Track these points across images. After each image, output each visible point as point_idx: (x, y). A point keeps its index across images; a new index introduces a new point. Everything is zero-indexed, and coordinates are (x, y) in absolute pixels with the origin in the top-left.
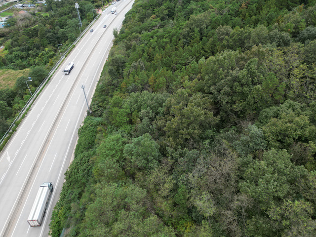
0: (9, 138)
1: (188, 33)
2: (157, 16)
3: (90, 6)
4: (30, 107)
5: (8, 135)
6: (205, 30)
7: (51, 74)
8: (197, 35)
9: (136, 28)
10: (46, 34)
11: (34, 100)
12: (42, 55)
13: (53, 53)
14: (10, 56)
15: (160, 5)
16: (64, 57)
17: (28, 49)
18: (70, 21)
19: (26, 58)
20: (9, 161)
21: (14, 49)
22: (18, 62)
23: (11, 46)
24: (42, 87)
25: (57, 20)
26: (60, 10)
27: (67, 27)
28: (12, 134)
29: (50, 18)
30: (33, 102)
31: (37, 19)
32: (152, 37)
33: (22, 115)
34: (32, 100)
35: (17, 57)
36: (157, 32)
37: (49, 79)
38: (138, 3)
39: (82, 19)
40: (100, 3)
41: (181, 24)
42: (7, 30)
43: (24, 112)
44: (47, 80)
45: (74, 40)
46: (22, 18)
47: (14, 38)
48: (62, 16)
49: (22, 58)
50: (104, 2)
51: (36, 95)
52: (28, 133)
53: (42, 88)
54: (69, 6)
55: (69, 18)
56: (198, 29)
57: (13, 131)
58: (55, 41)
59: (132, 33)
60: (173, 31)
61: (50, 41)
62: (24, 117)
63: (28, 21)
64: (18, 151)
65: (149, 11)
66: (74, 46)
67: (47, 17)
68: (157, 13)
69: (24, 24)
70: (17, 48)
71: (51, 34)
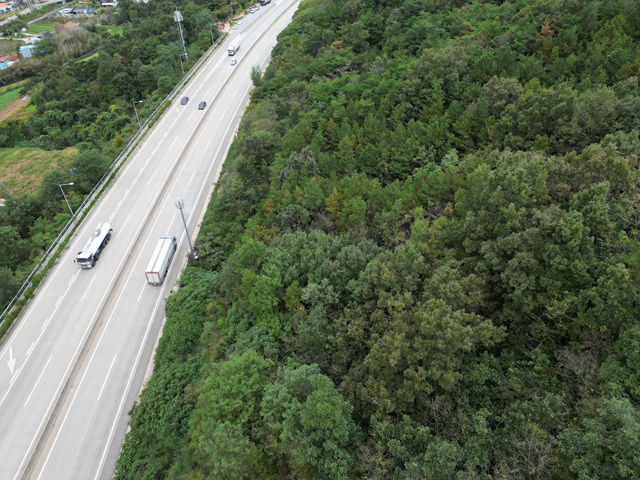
0: (16, 315)
1: (418, 90)
2: (347, 43)
3: (205, 17)
4: (67, 240)
5: (14, 308)
6: (457, 84)
7: (117, 166)
8: (438, 95)
9: (299, 69)
10: (112, 74)
11: (77, 225)
12: (103, 119)
13: (124, 116)
14: (37, 120)
15: (352, 17)
16: (147, 127)
17: (77, 106)
18: (162, 49)
19: (71, 124)
20: (12, 370)
21: (47, 104)
22: (53, 132)
23: (41, 97)
24: (95, 195)
25: (137, 44)
26: (145, 22)
27: (155, 61)
28: (23, 305)
29: (122, 40)
30: (74, 230)
31: (98, 40)
32: (335, 94)
33: (48, 259)
34: (72, 226)
35: (52, 121)
36: (347, 81)
37: (112, 177)
38: (305, 12)
39: (188, 43)
40: (227, 9)
41: (400, 66)
42: (38, 62)
43: (53, 253)
44: (108, 178)
45: (168, 90)
46: (69, 37)
47: (49, 81)
48: (148, 36)
49: (63, 124)
50: (235, 7)
51: (81, 213)
52: (58, 304)
53: (97, 198)
54: (163, 16)
55: (162, 41)
56: (441, 81)
57: (27, 298)
58: (131, 90)
59: (291, 79)
60: (383, 83)
61: (120, 90)
62: (52, 264)
63: (80, 44)
64: (33, 345)
65: (328, 31)
66: (169, 104)
67: (117, 36)
68: (346, 37)
69: (72, 50)
70: (54, 102)
71: (123, 74)
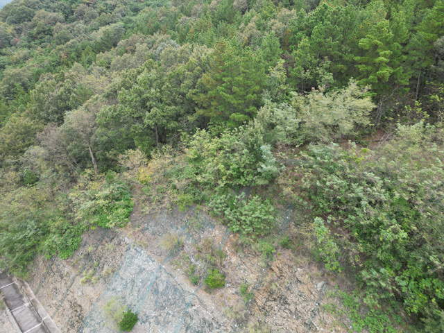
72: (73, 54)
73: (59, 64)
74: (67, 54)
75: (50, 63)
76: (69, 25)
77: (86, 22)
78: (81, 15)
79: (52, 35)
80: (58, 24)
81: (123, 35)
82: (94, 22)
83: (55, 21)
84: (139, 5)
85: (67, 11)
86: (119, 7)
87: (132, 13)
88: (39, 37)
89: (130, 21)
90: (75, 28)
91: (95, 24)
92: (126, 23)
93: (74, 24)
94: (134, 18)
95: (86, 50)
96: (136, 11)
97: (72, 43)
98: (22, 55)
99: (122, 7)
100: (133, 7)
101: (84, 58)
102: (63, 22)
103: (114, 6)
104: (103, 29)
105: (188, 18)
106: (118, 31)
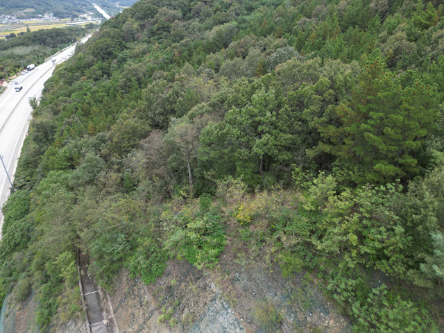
1: (126, 84)
2: (89, 78)
6: (143, 79)
8: (135, 84)
9: (62, 92)
38: (61, 68)
50: (9, 72)
56: (135, 78)
59: (58, 97)
60: (109, 85)
65: (77, 74)
68: (89, 75)
72: (186, 52)
73: (172, 62)
74: (180, 53)
75: (164, 60)
76: (185, 23)
77: (201, 21)
78: (198, 12)
79: (169, 32)
80: (176, 21)
81: (235, 36)
82: (209, 21)
83: (174, 18)
84: (254, 4)
85: (185, 9)
86: (234, 6)
87: (246, 12)
88: (158, 33)
89: (244, 21)
90: (190, 26)
91: (209, 23)
92: (240, 23)
93: (190, 21)
94: (247, 18)
95: (198, 49)
96: (250, 9)
97: (186, 42)
98: (141, 50)
99: (237, 5)
100: (248, 6)
101: (195, 58)
102: (181, 20)
103: (230, 5)
104: (216, 28)
105: (307, 20)
106: (231, 31)
